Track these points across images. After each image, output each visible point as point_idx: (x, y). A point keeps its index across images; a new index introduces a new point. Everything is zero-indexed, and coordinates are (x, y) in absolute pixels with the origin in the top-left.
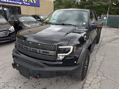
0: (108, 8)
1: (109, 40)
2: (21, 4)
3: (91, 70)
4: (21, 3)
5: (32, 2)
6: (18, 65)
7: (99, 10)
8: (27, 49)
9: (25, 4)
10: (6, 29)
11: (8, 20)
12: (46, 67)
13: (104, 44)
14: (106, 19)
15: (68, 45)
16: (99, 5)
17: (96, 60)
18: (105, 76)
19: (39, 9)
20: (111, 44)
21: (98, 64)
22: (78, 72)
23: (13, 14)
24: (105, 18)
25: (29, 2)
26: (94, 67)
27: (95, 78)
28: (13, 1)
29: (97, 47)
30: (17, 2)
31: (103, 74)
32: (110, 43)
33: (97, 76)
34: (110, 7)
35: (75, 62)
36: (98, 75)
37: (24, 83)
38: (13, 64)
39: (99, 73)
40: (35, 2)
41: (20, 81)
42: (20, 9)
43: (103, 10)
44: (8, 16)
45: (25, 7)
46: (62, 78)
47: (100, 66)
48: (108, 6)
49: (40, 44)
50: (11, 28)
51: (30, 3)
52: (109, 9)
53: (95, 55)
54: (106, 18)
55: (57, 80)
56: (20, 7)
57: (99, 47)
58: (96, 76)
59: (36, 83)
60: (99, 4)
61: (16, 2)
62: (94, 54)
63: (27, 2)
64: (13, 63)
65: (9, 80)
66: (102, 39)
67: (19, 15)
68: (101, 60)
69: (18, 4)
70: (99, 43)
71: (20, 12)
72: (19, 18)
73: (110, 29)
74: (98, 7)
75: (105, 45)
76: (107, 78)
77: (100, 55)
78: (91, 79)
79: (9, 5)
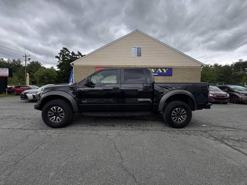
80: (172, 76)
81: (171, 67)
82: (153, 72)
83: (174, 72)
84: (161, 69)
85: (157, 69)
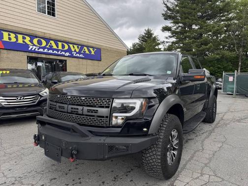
0: (239, 62)
1: (239, 117)
2: (68, 56)
3: (190, 164)
4: (67, 54)
5: (87, 52)
6: (43, 138)
7: (219, 66)
8: (63, 110)
9: (74, 55)
10: (35, 92)
11: (40, 80)
12: (90, 137)
13: (226, 125)
14: (234, 80)
15: (131, 98)
16: (218, 56)
17: (203, 149)
18: (219, 175)
19: (100, 65)
20: (243, 123)
21: (207, 156)
22: (153, 155)
23: (52, 71)
24: (231, 79)
25: (82, 52)
26: (197, 161)
27: (196, 179)
28: (55, 52)
29: (211, 129)
30: (61, 52)
31: (214, 172)
32: (239, 122)
33: (202, 174)
34: (242, 59)
35: (145, 129)
36: (204, 174)
37: (51, 180)
38: (35, 136)
39: (206, 170)
40: (93, 53)
41: (45, 176)
42: (66, 64)
43: (229, 65)
44: (42, 75)
45: (75, 61)
46: (127, 175)
47: (210, 160)
48: (237, 57)
49: (83, 98)
50: (44, 91)
51: (84, 54)
52: (240, 64)
53: (203, 142)
54: (234, 78)
55: (115, 178)
56: (66, 61)
57: (213, 129)
58: (199, 175)
59: (73, 180)
60: (218, 54)
61: (59, 53)
62: (202, 139)
63: (79, 53)
64: (37, 134)
65: (25, 174)
66: (224, 116)
67: (62, 72)
68: (215, 148)
69: (64, 56)
70: (215, 123)
71: (64, 69)
72: (62, 78)
73: (244, 99)
74: (218, 60)
75: (228, 126)
76: (223, 179)
77: (214, 141)
78: (187, 180)
79: (48, 57)
80: (101, 61)
81: (99, 47)
82: (77, 51)
83: (103, 55)
84: (88, 47)
85: (83, 46)
